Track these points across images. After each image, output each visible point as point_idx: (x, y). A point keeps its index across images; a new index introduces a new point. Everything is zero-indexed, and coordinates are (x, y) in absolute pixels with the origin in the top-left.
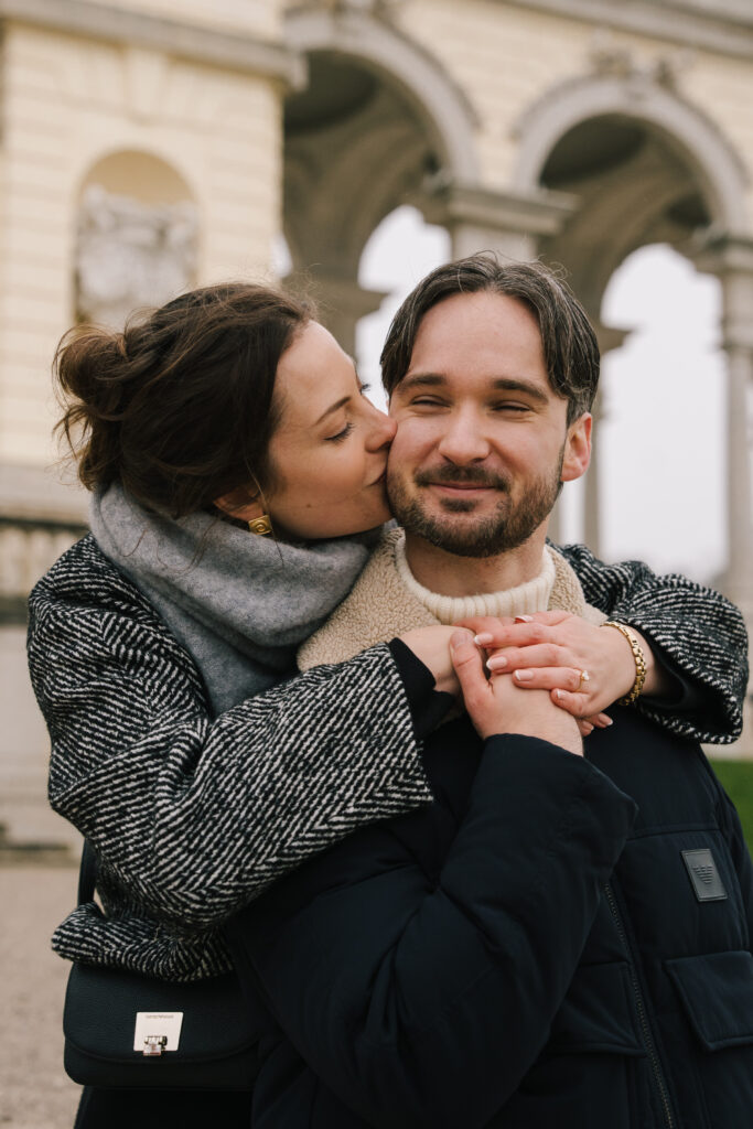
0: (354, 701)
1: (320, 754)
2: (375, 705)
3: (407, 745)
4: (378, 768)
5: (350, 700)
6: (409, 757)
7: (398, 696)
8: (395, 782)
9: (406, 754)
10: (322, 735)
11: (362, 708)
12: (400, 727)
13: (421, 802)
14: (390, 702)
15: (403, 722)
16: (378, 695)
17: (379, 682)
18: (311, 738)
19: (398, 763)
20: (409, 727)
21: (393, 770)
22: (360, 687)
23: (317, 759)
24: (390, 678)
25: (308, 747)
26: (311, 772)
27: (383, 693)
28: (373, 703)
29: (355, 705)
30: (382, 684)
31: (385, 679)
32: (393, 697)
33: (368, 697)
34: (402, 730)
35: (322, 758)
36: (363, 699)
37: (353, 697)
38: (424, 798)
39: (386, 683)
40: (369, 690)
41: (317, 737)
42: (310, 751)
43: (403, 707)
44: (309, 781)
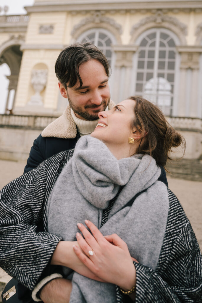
0: (38, 246)
1: (23, 250)
2: (41, 253)
3: (39, 271)
4: (30, 268)
5: (38, 245)
6: (37, 275)
7: (48, 256)
8: (30, 276)
9: (37, 273)
10: (26, 245)
11: (38, 250)
12: (41, 265)
13: (29, 287)
14: (45, 255)
15: (43, 265)
16: (44, 250)
17: (47, 247)
18: (23, 243)
19: (34, 273)
20: (43, 267)
21: (32, 273)
22: (43, 244)
23: (21, 250)
24: (51, 249)
25: (21, 245)
26: (17, 252)
27: (45, 251)
28: (41, 251)
29: (37, 247)
30: (47, 248)
31: (49, 248)
32: (47, 255)
33: (42, 248)
34: (41, 267)
35: (22, 251)
36: (40, 248)
37: (39, 245)
38: (30, 287)
39: (49, 249)
40: (43, 247)
41: (25, 244)
42: (21, 246)
43: (46, 260)
44: (16, 254)
